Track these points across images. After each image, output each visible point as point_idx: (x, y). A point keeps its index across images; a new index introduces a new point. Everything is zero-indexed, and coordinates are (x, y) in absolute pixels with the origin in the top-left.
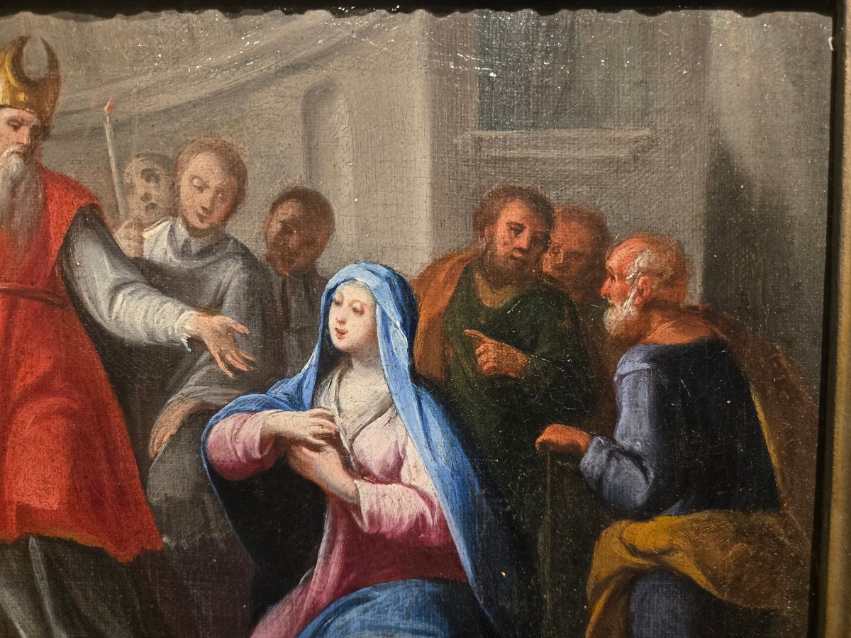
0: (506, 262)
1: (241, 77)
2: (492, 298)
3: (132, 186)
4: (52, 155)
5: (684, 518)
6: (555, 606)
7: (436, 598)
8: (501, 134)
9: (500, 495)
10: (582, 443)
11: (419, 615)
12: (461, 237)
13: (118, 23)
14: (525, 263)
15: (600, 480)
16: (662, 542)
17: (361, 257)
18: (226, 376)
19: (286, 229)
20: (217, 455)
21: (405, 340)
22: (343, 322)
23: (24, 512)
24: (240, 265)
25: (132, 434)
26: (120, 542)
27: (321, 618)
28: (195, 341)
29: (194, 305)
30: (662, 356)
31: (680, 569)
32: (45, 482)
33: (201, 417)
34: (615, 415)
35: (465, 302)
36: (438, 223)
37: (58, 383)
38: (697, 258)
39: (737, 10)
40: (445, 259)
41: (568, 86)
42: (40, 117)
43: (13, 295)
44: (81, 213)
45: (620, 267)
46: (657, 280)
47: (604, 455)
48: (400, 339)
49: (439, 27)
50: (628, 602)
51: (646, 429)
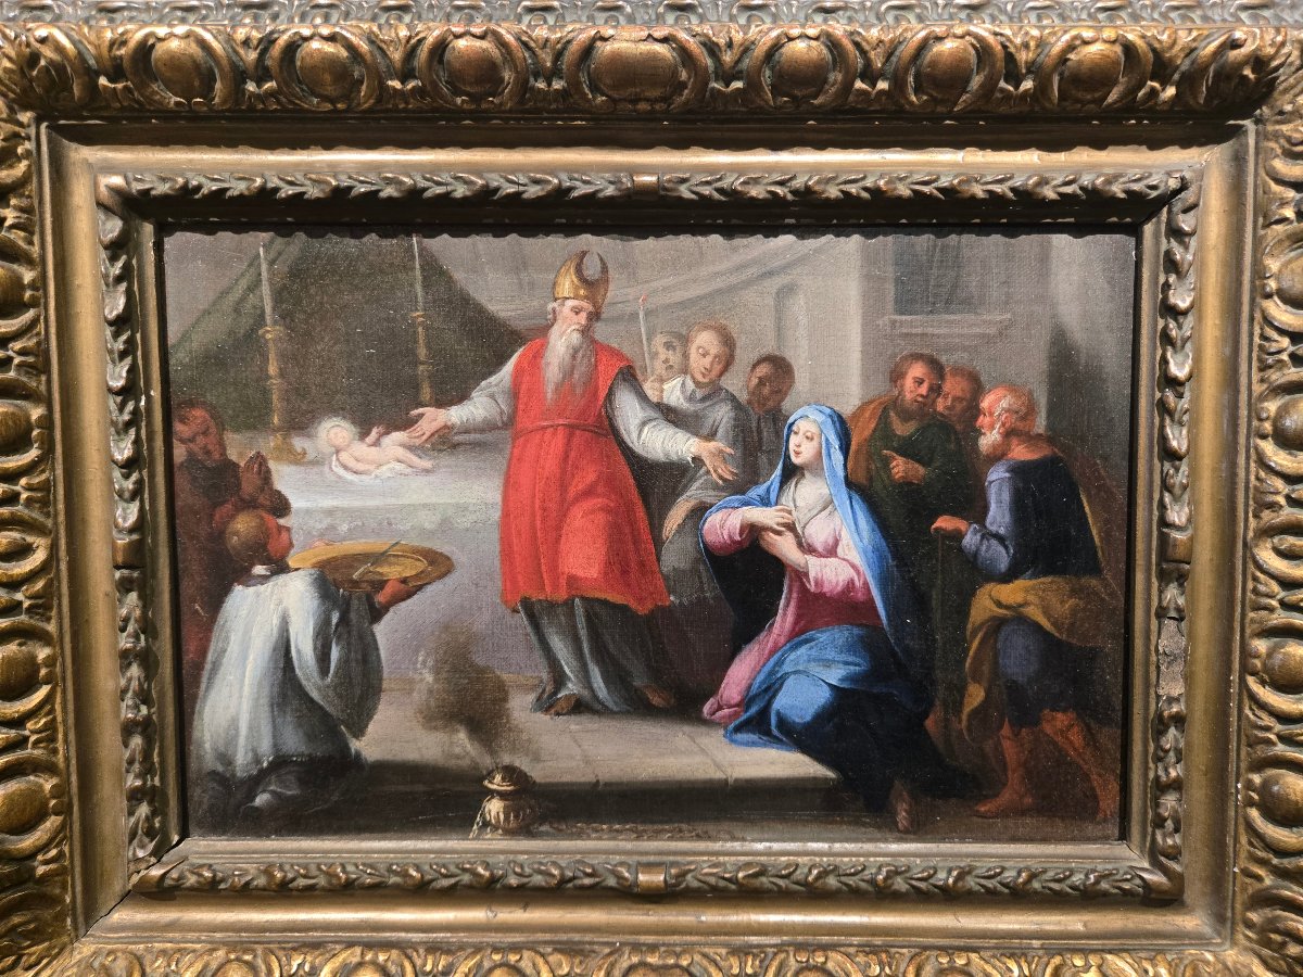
0: (912, 404)
1: (733, 280)
2: (902, 429)
3: (657, 354)
4: (601, 332)
5: (1034, 582)
6: (944, 644)
7: (861, 638)
8: (909, 318)
9: (906, 565)
10: (963, 528)
11: (849, 651)
12: (881, 386)
13: (651, 242)
14: (925, 405)
15: (976, 554)
16: (1019, 598)
17: (812, 401)
18: (717, 483)
19: (762, 382)
20: (710, 539)
21: (842, 458)
22: (799, 446)
23: (572, 580)
24: (729, 407)
25: (651, 524)
26: (641, 600)
27: (780, 653)
28: (697, 460)
29: (696, 434)
30: (1019, 468)
31: (1032, 617)
32: (589, 558)
33: (700, 511)
34: (985, 509)
35: (883, 433)
36: (866, 378)
37: (600, 489)
38: (1042, 401)
39: (1070, 235)
40: (871, 402)
41: (955, 286)
42: (594, 306)
43: (571, 428)
44: (621, 371)
45: (990, 408)
46: (1015, 416)
47: (978, 537)
48: (838, 457)
49: (869, 246)
50: (996, 641)
51: (1007, 518)
